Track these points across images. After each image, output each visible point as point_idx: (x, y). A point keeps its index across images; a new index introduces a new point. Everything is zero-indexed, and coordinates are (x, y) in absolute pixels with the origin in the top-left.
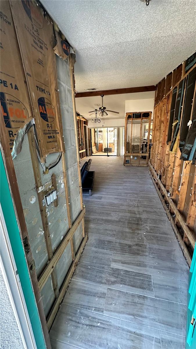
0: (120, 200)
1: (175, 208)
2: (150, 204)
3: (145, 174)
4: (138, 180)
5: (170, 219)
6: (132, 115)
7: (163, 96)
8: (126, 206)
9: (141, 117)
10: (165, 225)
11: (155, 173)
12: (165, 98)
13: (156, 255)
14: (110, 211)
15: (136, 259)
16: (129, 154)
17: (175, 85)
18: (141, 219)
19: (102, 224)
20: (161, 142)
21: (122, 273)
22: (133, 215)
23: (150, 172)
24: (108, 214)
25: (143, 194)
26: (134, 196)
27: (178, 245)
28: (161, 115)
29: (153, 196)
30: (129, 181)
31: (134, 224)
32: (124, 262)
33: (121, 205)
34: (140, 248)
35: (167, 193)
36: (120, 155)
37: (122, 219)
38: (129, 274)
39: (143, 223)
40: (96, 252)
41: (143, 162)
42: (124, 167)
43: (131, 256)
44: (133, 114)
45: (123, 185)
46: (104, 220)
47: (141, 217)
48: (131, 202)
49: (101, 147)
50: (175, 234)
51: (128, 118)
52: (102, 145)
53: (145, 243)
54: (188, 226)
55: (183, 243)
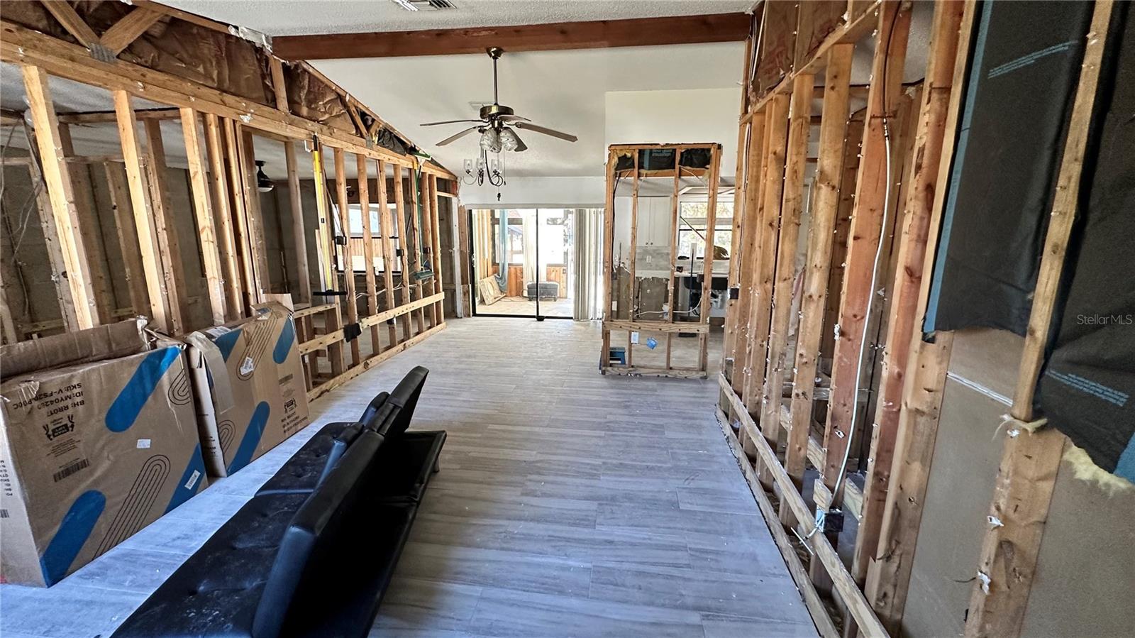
6: (636, 156)
9: (674, 168)
16: (621, 325)
36: (585, 317)
42: (604, 382)
44: (641, 152)
49: (519, 278)
51: (616, 169)
52: (522, 273)
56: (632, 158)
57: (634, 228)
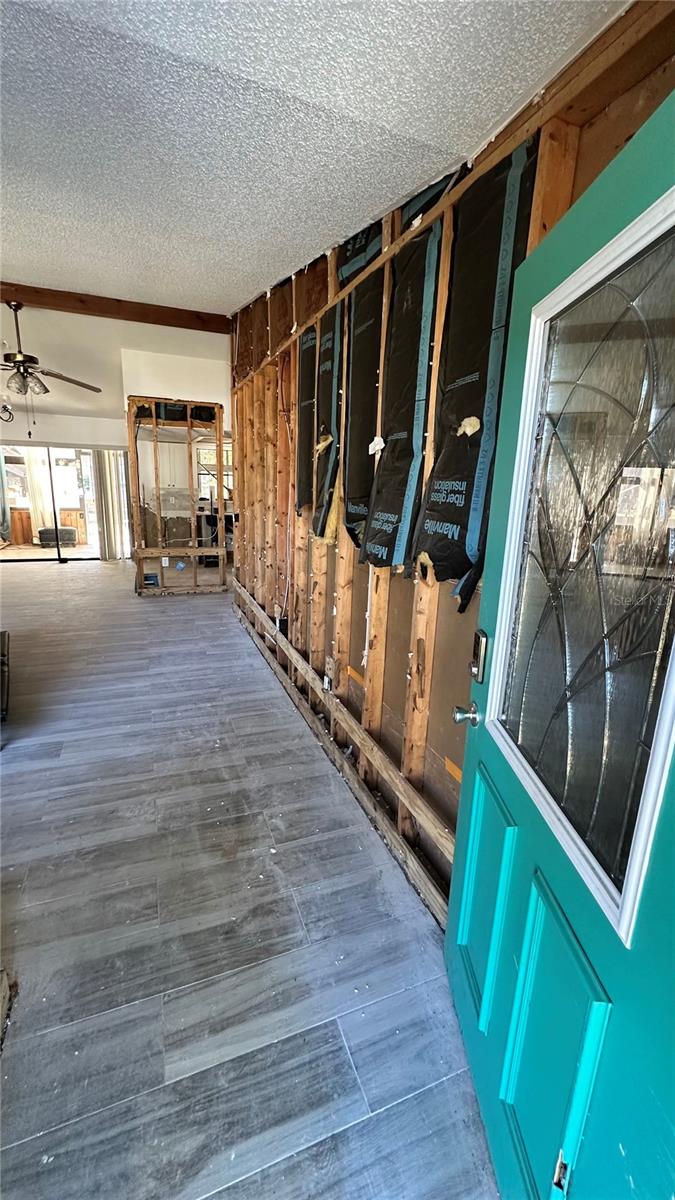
0: (147, 741)
1: (355, 728)
2: (264, 729)
3: (224, 621)
4: (202, 645)
5: (342, 766)
6: (153, 407)
7: (264, 355)
8: (179, 756)
9: (186, 420)
10: (330, 793)
11: (261, 615)
12: (274, 363)
13: (332, 920)
14: (112, 801)
15: (266, 981)
16: (152, 552)
17: (305, 322)
18: (247, 798)
19: (84, 875)
20: (271, 508)
21: (222, 1082)
22: (216, 789)
23: (240, 612)
24: (107, 819)
25: (231, 695)
26: (200, 709)
27: (384, 851)
28: (262, 416)
29: (267, 694)
30: (171, 654)
31: (224, 823)
32: (222, 1021)
33: (155, 762)
34: (269, 919)
35: (317, 678)
36: (113, 557)
37: (173, 818)
38: (254, 1065)
39: (258, 811)
40: (74, 1045)
41: (207, 577)
42: (142, 600)
43: (243, 976)
44: (158, 405)
45: (152, 671)
46: (89, 853)
47: (244, 790)
48: (196, 737)
49: (25, 524)
50: (367, 814)
51: (136, 417)
52: (29, 518)
53: (282, 890)
54: (409, 780)
55: (400, 839)
56: (149, 409)
57: (156, 469)
